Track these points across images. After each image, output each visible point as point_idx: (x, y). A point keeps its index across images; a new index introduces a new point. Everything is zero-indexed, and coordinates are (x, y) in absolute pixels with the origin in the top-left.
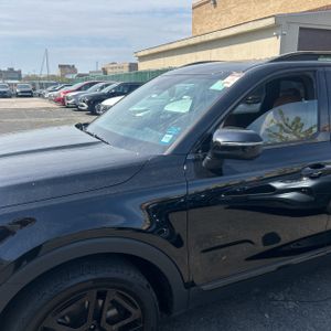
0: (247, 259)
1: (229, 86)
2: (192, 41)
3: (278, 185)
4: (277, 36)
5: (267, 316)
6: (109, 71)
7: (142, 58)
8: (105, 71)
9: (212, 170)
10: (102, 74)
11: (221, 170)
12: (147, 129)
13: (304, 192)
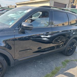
0: (33, 53)
1: (28, 12)
2: (30, 2)
3: (42, 36)
4: (49, 3)
5: (35, 66)
6: (10, 7)
7: (18, 5)
8: (9, 7)
9: (21, 32)
10: (8, 8)
11: (25, 32)
12: (10, 21)
13: (47, 38)
